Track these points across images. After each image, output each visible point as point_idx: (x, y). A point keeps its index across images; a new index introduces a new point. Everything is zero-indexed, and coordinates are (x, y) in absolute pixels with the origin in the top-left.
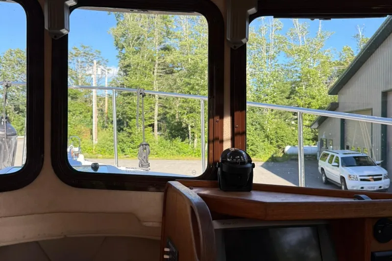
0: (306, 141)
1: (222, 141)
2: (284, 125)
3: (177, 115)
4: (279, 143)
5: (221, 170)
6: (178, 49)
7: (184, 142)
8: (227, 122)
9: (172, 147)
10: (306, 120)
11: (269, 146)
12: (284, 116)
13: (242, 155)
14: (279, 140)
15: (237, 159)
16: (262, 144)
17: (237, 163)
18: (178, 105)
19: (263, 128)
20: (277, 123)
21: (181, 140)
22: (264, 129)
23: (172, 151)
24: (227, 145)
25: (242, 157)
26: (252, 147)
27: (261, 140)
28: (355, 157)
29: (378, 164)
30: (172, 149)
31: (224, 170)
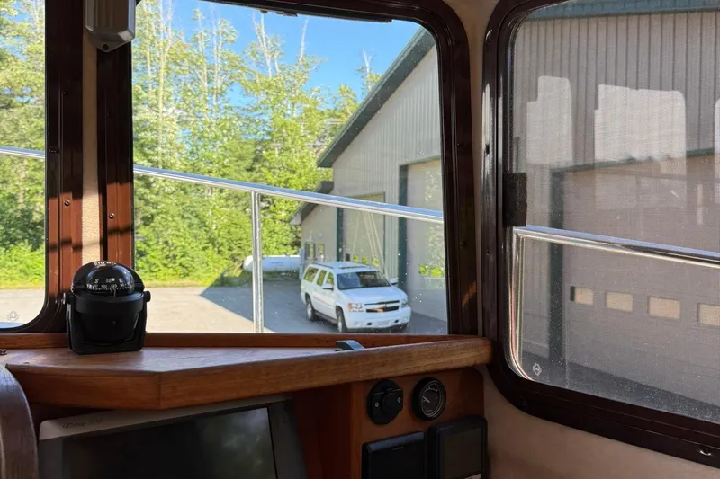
0: (282, 247)
1: (78, 248)
2: (243, 218)
3: (21, 195)
4: (234, 252)
5: (73, 309)
6: (22, 59)
7: (37, 252)
8: (90, 205)
9: (9, 263)
10: (281, 210)
11: (216, 256)
12: (244, 202)
13: (122, 276)
14: (233, 245)
15: (109, 285)
16: (202, 253)
17: (108, 293)
18: (23, 176)
19: (203, 224)
20: (229, 215)
21: (30, 247)
22: (205, 226)
23: (9, 272)
24: (91, 255)
25: (120, 280)
26: (183, 259)
27: (201, 247)
28: (359, 274)
29: (394, 284)
30: (10, 268)
31: (79, 309)
